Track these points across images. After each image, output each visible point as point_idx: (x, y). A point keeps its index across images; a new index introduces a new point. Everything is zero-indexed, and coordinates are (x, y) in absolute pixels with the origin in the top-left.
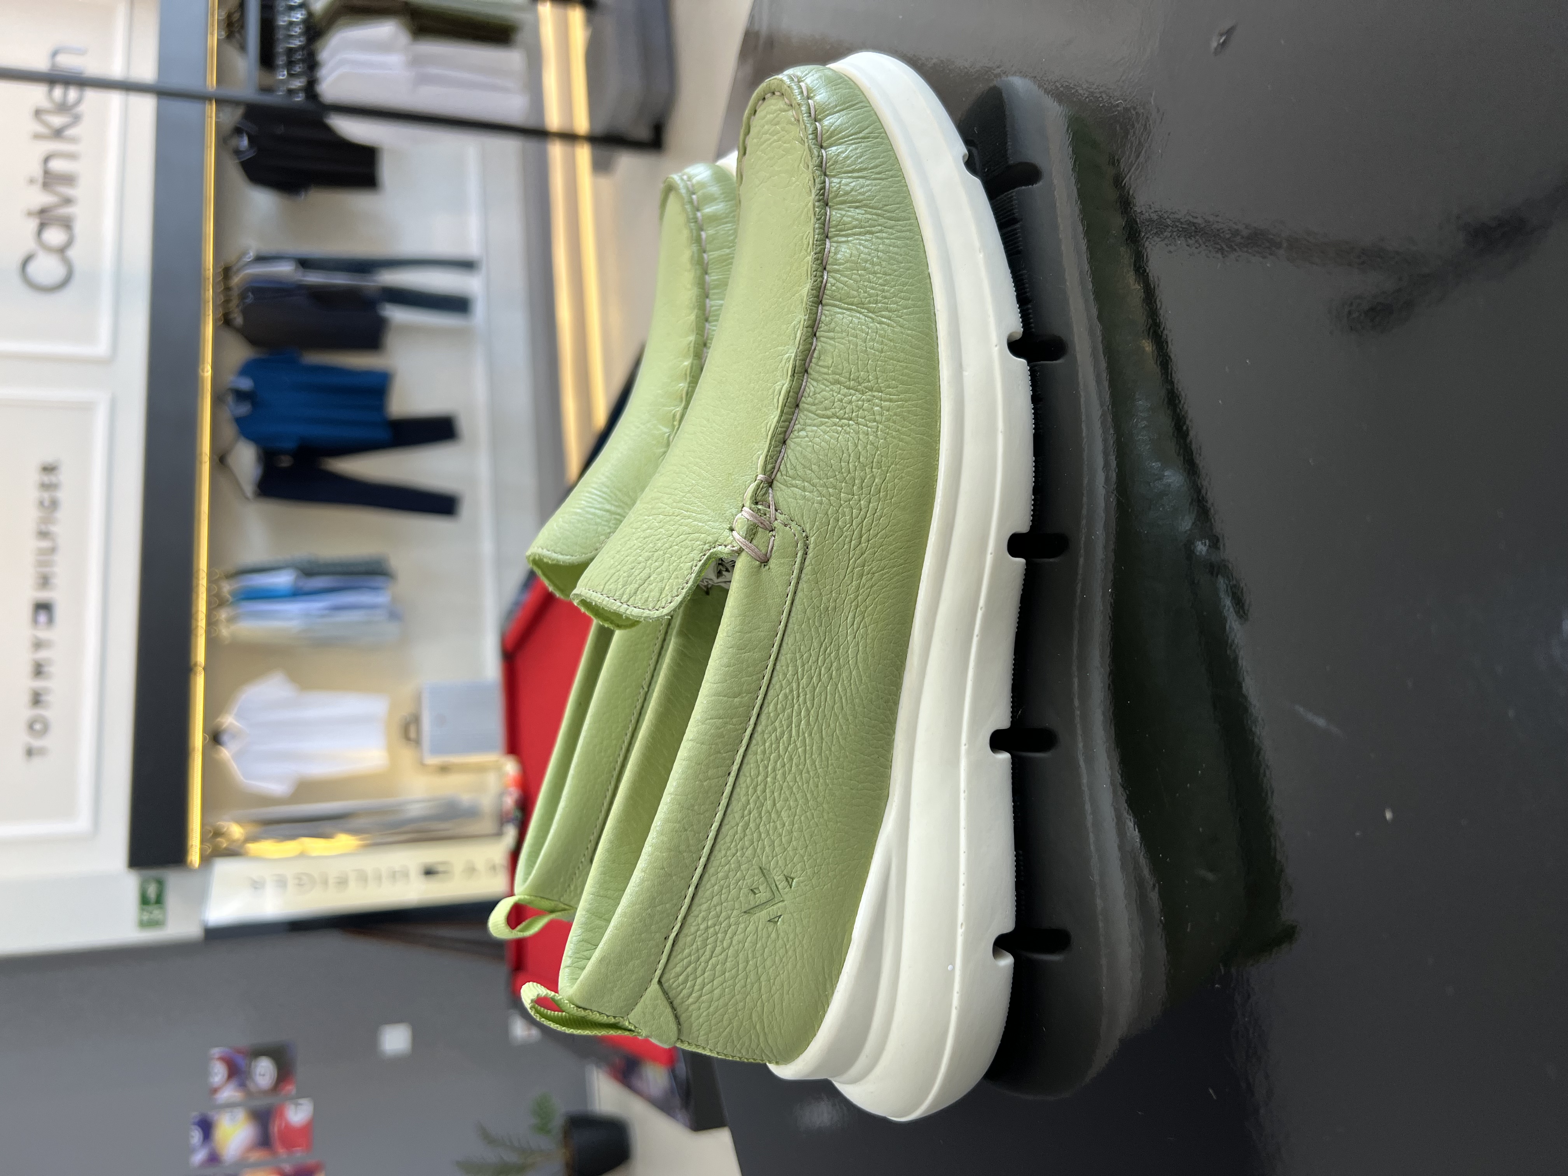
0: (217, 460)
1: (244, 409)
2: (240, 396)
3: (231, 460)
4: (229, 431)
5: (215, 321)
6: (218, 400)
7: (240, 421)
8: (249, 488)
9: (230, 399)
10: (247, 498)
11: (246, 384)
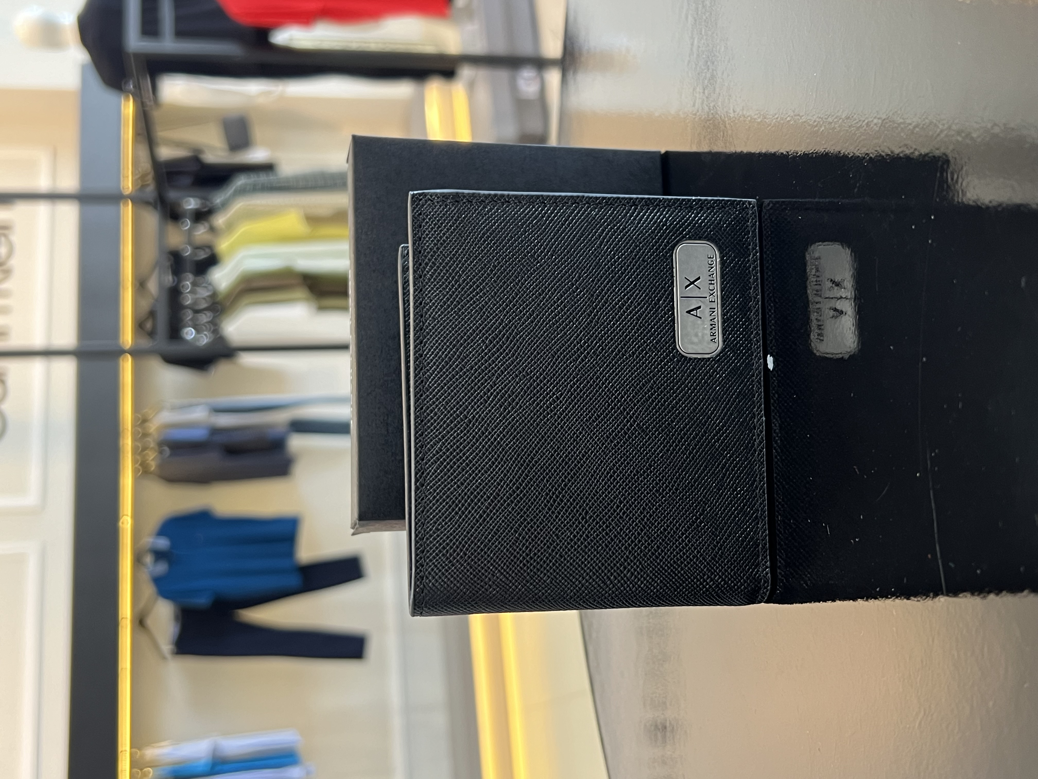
0: (138, 622)
1: (162, 568)
2: (159, 555)
3: (149, 622)
4: (149, 590)
5: (135, 471)
6: (137, 560)
7: (158, 581)
8: (166, 646)
9: (149, 559)
10: (164, 658)
11: (163, 543)
